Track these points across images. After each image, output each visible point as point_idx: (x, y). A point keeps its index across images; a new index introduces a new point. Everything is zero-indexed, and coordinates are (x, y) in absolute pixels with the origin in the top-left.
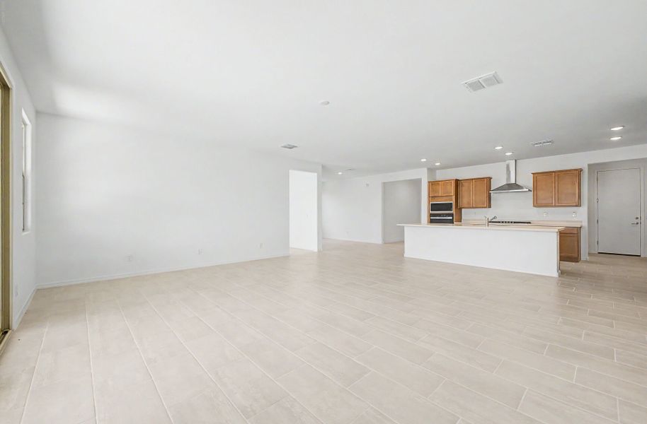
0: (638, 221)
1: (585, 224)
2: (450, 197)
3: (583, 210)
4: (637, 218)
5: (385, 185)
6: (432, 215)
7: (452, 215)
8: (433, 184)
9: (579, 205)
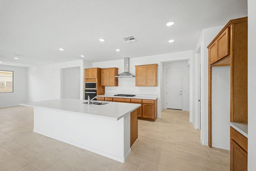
0: (181, 93)
1: (159, 97)
2: (95, 79)
3: (158, 88)
4: (181, 92)
5: (64, 71)
6: (86, 91)
7: (95, 91)
8: (86, 70)
9: (156, 85)
